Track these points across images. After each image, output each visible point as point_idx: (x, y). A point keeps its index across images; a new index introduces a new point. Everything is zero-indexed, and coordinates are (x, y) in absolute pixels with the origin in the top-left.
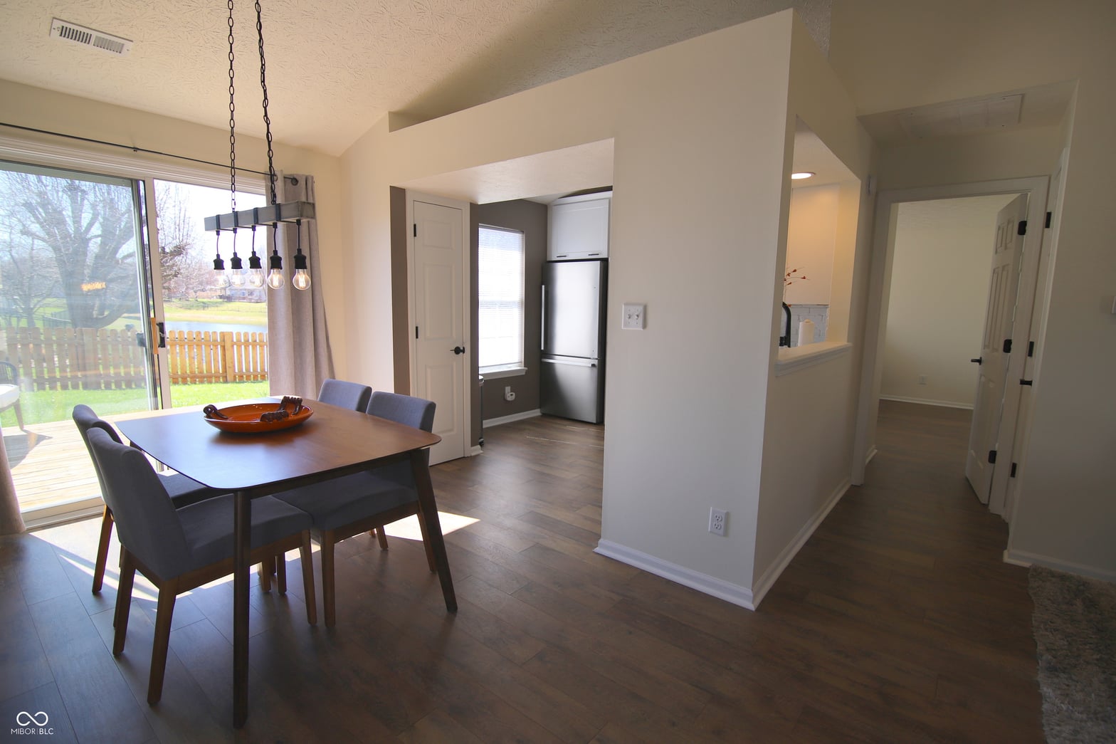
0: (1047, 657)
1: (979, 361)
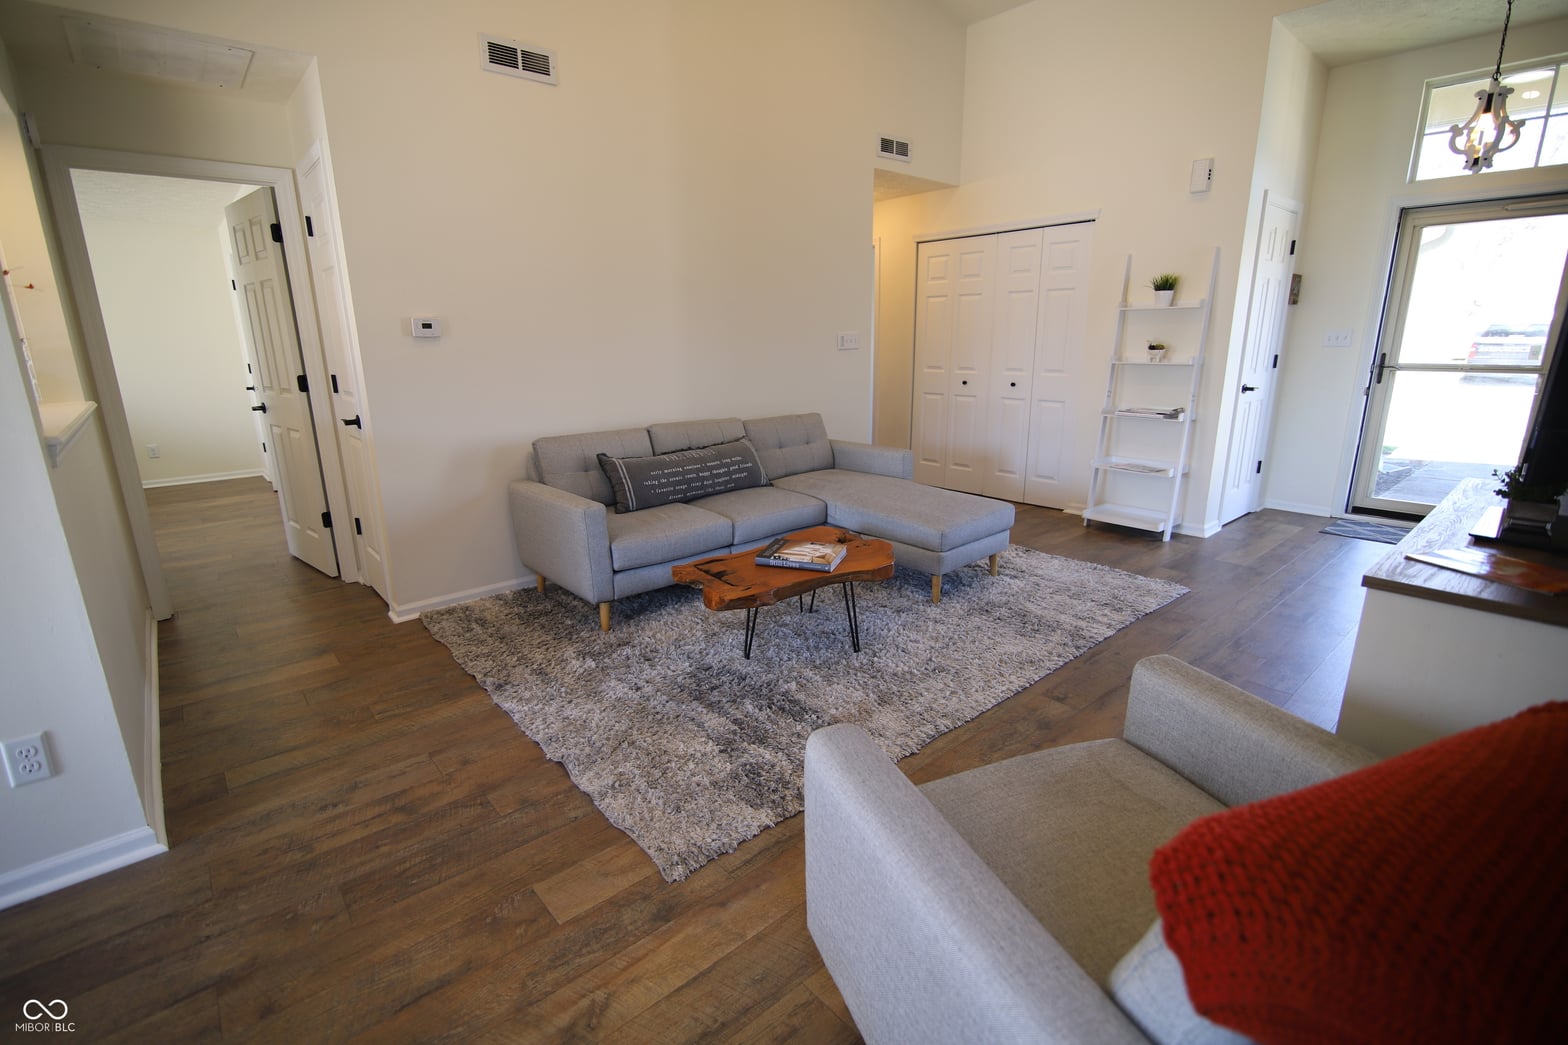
0: (489, 680)
1: (263, 408)
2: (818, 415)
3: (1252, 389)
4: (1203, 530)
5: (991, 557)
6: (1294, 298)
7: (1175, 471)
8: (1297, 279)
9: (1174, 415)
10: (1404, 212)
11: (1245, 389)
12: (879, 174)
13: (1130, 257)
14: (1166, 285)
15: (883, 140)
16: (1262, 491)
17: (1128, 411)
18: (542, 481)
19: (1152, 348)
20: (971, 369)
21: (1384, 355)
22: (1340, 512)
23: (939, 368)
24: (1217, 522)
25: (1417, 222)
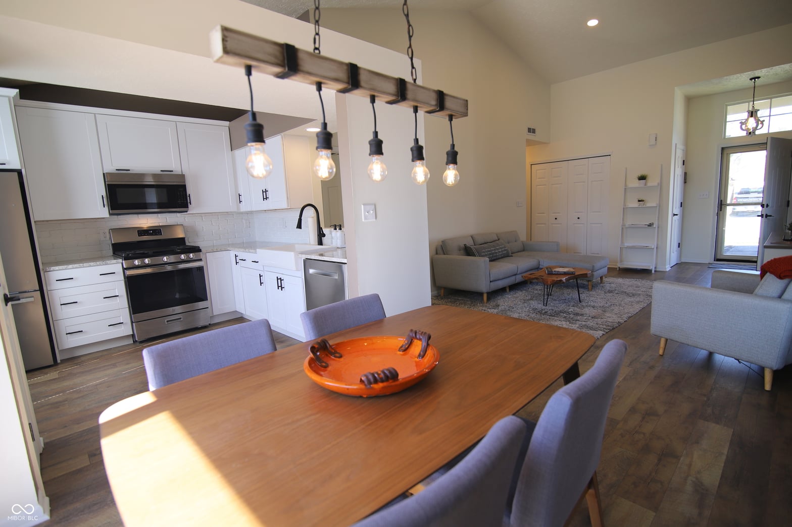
2: (516, 231)
3: (677, 215)
4: (666, 268)
5: (601, 278)
6: (685, 182)
7: (654, 246)
8: (685, 174)
9: (650, 225)
10: (723, 149)
11: (674, 215)
12: (528, 141)
13: (626, 169)
14: (642, 178)
15: (529, 128)
16: (680, 255)
17: (633, 225)
18: (444, 254)
19: (639, 201)
20: (559, 213)
21: (722, 201)
22: (712, 261)
23: (543, 213)
24: (669, 266)
25: (728, 152)
